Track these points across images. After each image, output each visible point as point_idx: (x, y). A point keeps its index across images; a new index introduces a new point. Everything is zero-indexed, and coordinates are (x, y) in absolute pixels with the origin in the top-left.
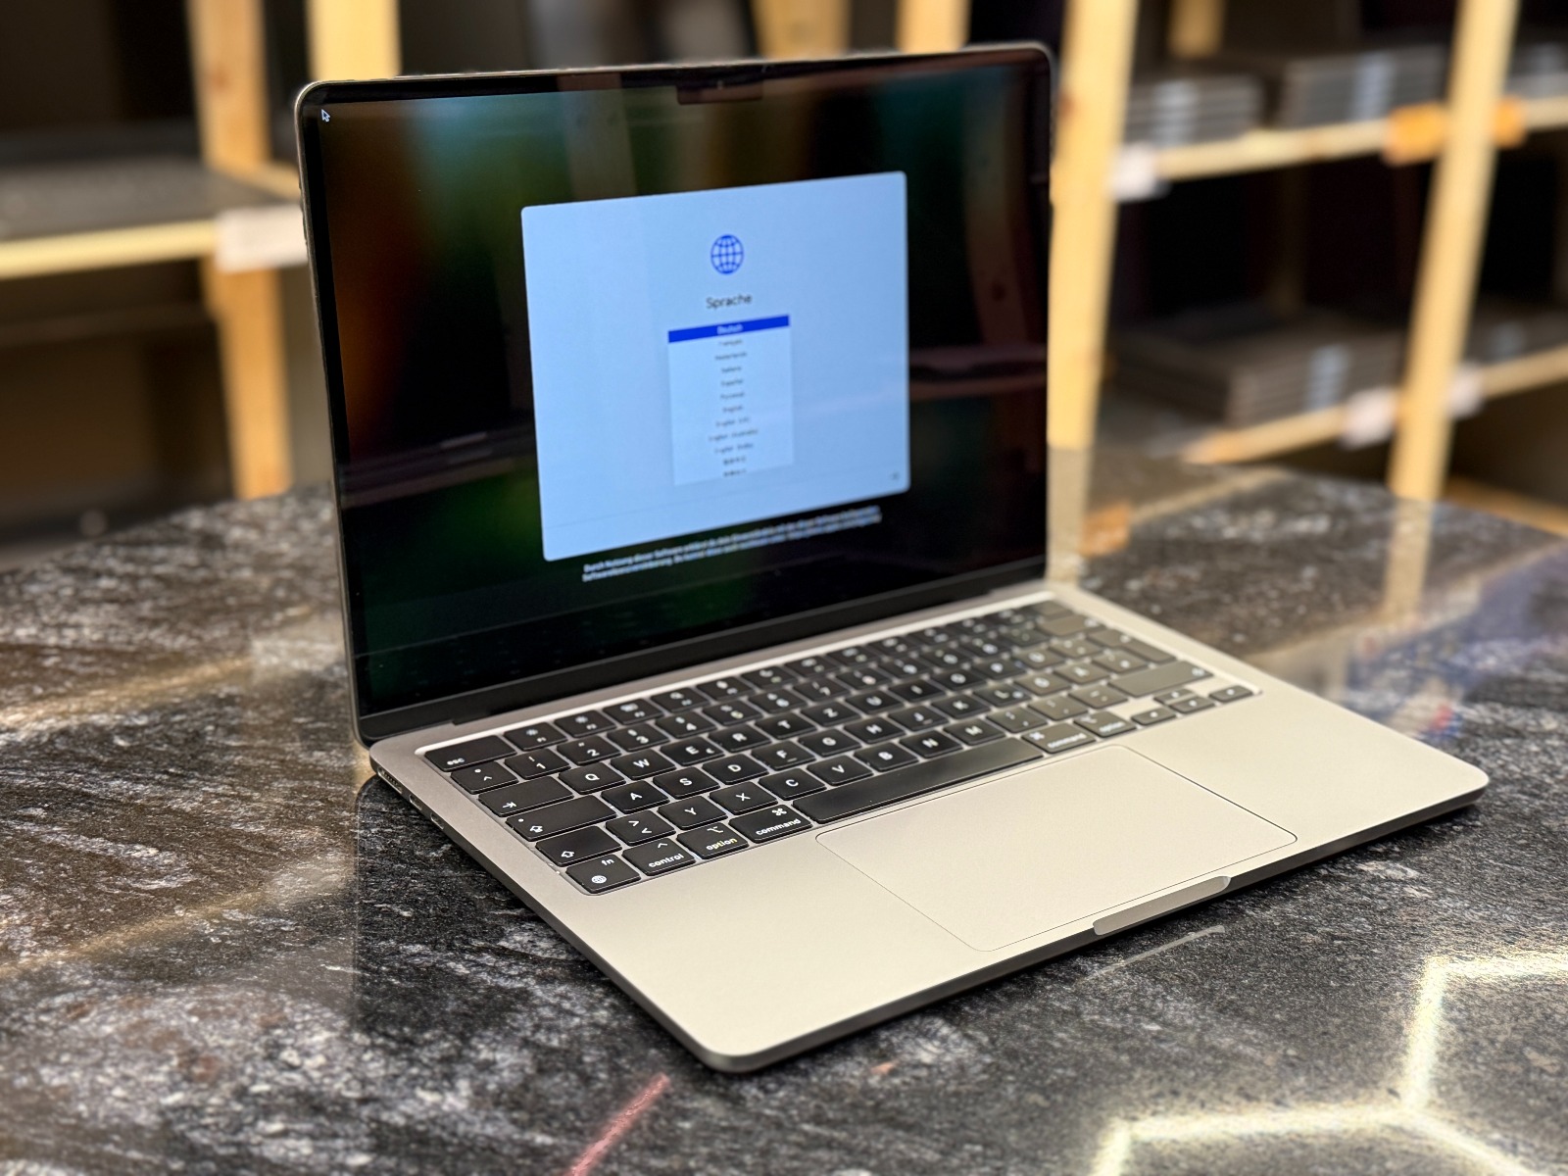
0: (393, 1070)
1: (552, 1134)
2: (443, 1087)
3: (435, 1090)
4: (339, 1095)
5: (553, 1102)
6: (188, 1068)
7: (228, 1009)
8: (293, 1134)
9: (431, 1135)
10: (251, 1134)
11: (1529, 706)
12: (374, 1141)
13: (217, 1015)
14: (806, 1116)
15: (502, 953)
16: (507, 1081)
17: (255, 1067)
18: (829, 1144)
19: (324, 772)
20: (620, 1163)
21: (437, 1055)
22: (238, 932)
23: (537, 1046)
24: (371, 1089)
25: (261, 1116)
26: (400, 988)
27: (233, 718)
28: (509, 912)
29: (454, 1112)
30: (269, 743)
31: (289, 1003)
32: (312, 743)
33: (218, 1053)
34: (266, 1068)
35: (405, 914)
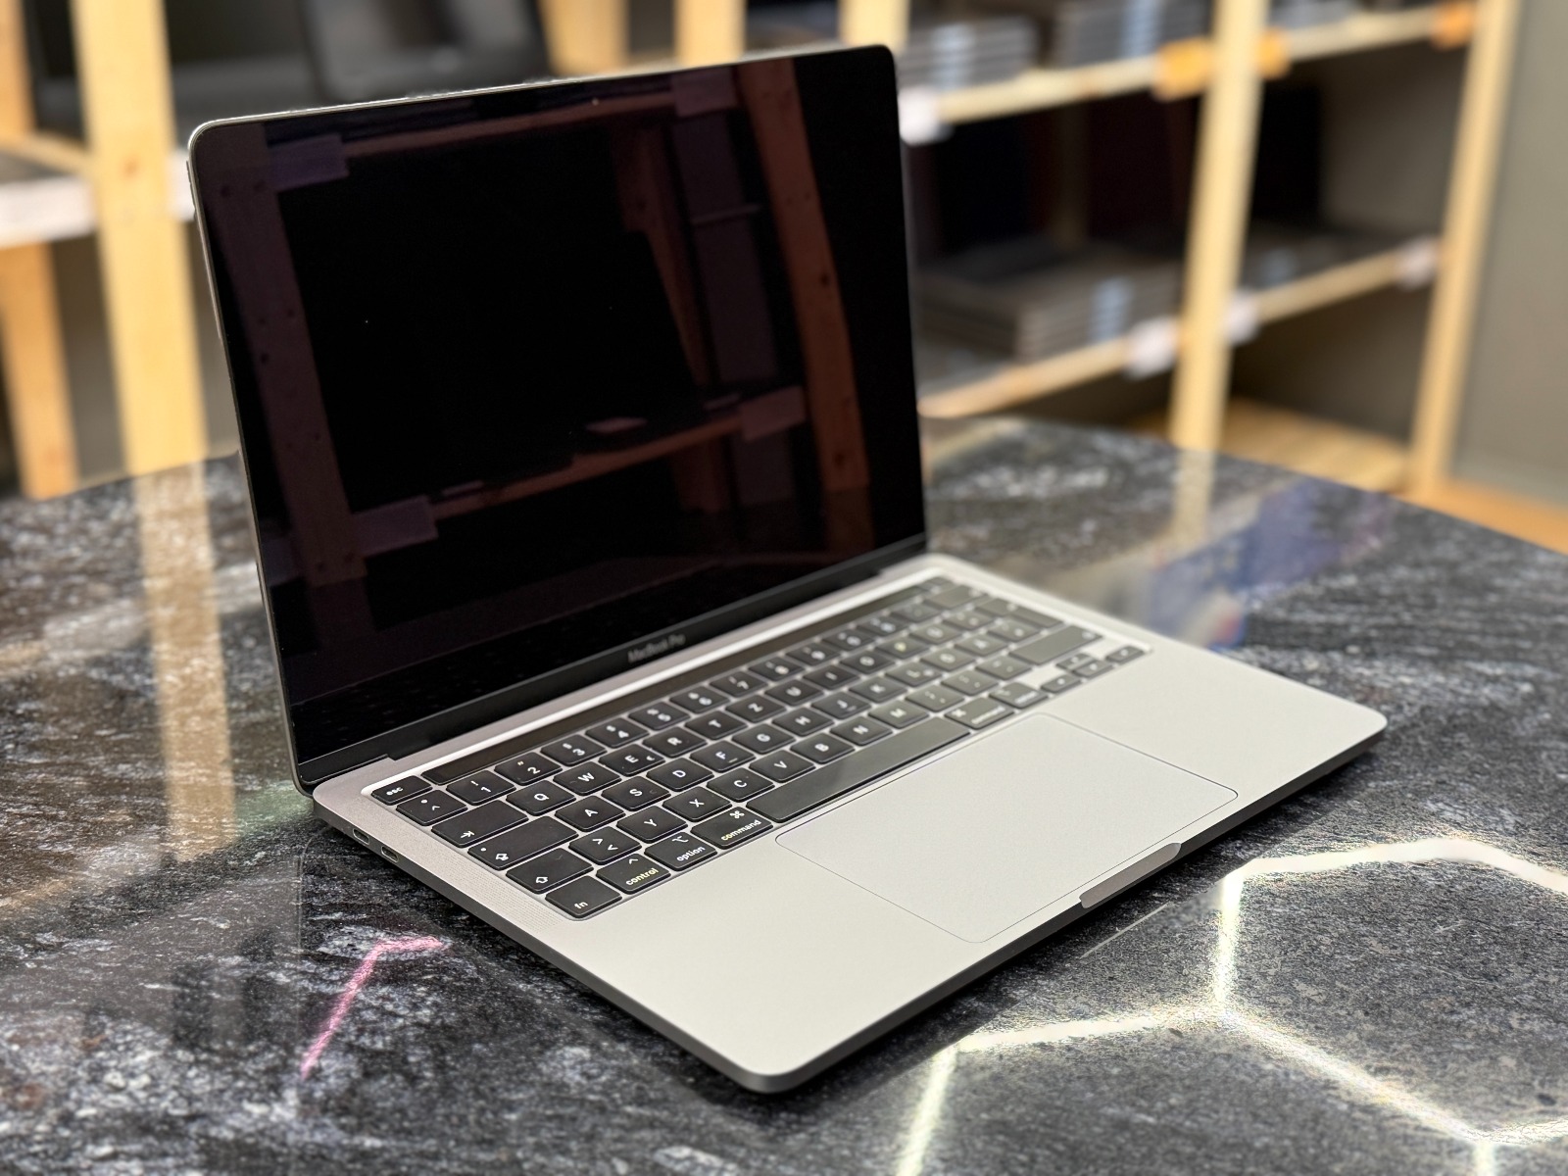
0: (218, 1085)
1: (381, 1137)
2: (270, 1098)
3: (262, 1101)
4: (166, 1114)
5: (380, 1104)
6: (13, 1097)
7: (49, 1035)
8: (122, 1156)
9: (260, 1147)
10: (81, 1159)
11: (1291, 647)
12: (204, 1157)
13: (39, 1042)
14: (628, 1098)
15: (323, 959)
16: (333, 1087)
17: (80, 1091)
18: (652, 1124)
19: (130, 785)
20: (449, 1160)
21: (262, 1067)
22: (53, 956)
23: (362, 1050)
24: (198, 1105)
25: (90, 1140)
26: (221, 1002)
27: (33, 735)
28: (327, 917)
29: (283, 1122)
30: (72, 758)
31: (110, 1025)
32: (116, 756)
33: (41, 1079)
34: (92, 1092)
35: (222, 926)
